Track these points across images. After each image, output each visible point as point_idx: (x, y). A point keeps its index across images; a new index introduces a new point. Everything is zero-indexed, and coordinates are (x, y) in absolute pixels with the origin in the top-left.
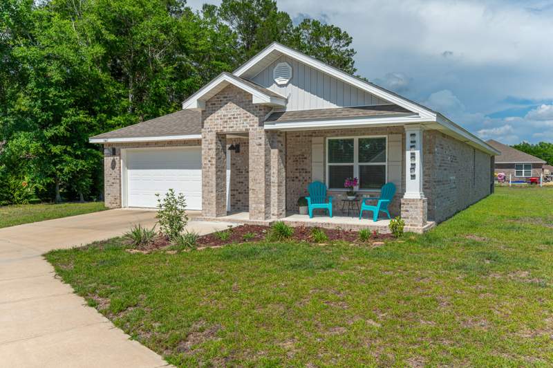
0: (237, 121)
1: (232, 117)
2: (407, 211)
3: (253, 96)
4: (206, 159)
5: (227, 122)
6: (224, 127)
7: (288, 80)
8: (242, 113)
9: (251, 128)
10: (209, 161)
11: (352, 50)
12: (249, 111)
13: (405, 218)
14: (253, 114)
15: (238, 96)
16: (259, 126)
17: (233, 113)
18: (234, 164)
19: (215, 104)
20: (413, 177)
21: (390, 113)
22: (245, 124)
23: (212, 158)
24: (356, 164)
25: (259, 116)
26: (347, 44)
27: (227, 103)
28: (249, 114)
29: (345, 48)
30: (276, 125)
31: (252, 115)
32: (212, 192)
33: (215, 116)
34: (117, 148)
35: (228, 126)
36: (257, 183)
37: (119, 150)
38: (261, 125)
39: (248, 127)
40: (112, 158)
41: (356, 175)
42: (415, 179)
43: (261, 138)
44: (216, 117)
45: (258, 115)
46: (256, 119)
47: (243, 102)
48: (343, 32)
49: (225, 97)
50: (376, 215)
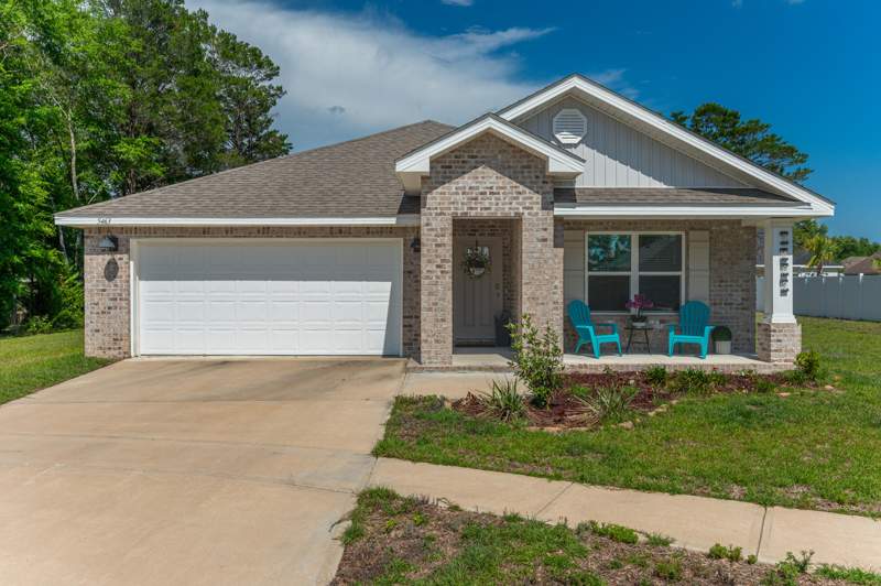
0: (496, 199)
1: (488, 191)
2: (779, 341)
3: (551, 160)
4: (429, 261)
5: (476, 199)
6: (471, 208)
7: (580, 138)
8: (508, 186)
9: (526, 212)
10: (438, 266)
11: (280, 89)
12: (522, 183)
13: (776, 351)
14: (530, 188)
15: (500, 157)
16: (543, 208)
17: (490, 185)
18: (410, 272)
19: (450, 167)
20: (784, 292)
21: (765, 201)
22: (514, 205)
23: (443, 261)
24: (635, 274)
25: (543, 193)
26: (269, 77)
27: (476, 167)
28: (521, 188)
29: (266, 84)
30: (578, 209)
31: (528, 190)
32: (443, 320)
33: (452, 186)
34: (120, 236)
35: (479, 206)
36: (537, 304)
37: (128, 241)
38: (547, 206)
39: (521, 211)
40: (108, 257)
41: (634, 290)
42: (786, 295)
43: (545, 230)
44: (454, 190)
45: (540, 191)
46: (537, 198)
47: (509, 167)
48: (264, 55)
49: (473, 157)
50: (705, 349)
